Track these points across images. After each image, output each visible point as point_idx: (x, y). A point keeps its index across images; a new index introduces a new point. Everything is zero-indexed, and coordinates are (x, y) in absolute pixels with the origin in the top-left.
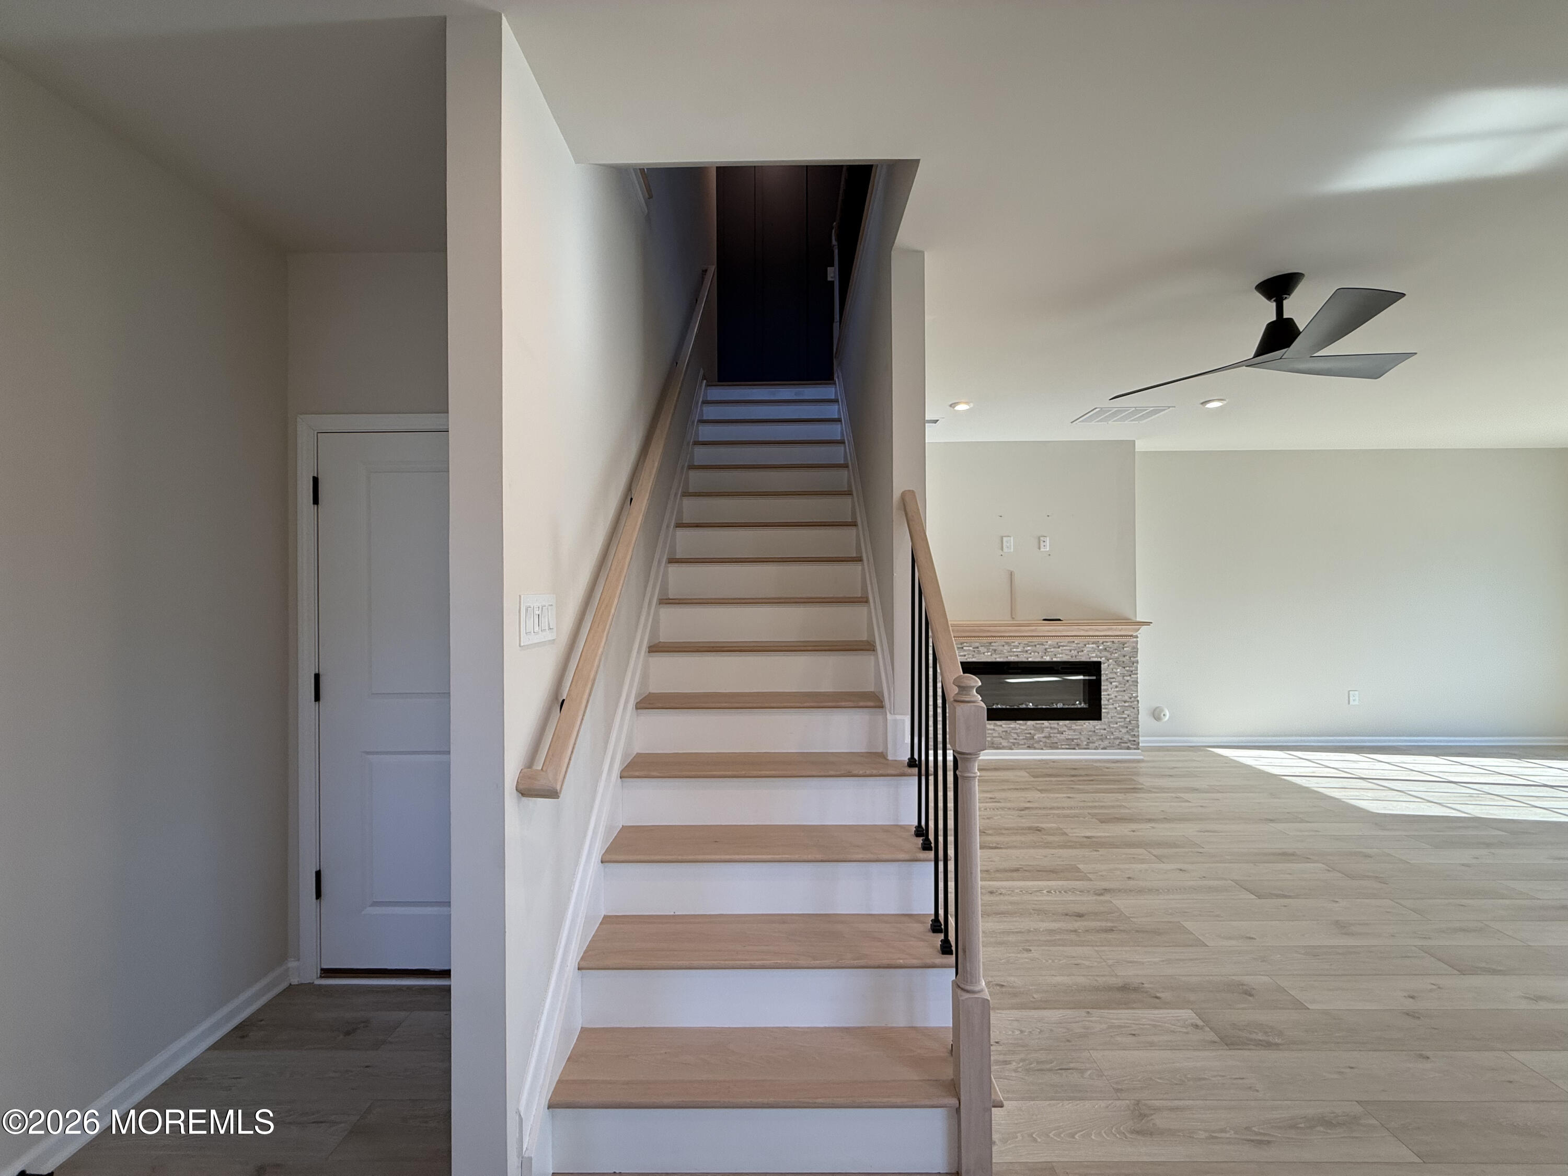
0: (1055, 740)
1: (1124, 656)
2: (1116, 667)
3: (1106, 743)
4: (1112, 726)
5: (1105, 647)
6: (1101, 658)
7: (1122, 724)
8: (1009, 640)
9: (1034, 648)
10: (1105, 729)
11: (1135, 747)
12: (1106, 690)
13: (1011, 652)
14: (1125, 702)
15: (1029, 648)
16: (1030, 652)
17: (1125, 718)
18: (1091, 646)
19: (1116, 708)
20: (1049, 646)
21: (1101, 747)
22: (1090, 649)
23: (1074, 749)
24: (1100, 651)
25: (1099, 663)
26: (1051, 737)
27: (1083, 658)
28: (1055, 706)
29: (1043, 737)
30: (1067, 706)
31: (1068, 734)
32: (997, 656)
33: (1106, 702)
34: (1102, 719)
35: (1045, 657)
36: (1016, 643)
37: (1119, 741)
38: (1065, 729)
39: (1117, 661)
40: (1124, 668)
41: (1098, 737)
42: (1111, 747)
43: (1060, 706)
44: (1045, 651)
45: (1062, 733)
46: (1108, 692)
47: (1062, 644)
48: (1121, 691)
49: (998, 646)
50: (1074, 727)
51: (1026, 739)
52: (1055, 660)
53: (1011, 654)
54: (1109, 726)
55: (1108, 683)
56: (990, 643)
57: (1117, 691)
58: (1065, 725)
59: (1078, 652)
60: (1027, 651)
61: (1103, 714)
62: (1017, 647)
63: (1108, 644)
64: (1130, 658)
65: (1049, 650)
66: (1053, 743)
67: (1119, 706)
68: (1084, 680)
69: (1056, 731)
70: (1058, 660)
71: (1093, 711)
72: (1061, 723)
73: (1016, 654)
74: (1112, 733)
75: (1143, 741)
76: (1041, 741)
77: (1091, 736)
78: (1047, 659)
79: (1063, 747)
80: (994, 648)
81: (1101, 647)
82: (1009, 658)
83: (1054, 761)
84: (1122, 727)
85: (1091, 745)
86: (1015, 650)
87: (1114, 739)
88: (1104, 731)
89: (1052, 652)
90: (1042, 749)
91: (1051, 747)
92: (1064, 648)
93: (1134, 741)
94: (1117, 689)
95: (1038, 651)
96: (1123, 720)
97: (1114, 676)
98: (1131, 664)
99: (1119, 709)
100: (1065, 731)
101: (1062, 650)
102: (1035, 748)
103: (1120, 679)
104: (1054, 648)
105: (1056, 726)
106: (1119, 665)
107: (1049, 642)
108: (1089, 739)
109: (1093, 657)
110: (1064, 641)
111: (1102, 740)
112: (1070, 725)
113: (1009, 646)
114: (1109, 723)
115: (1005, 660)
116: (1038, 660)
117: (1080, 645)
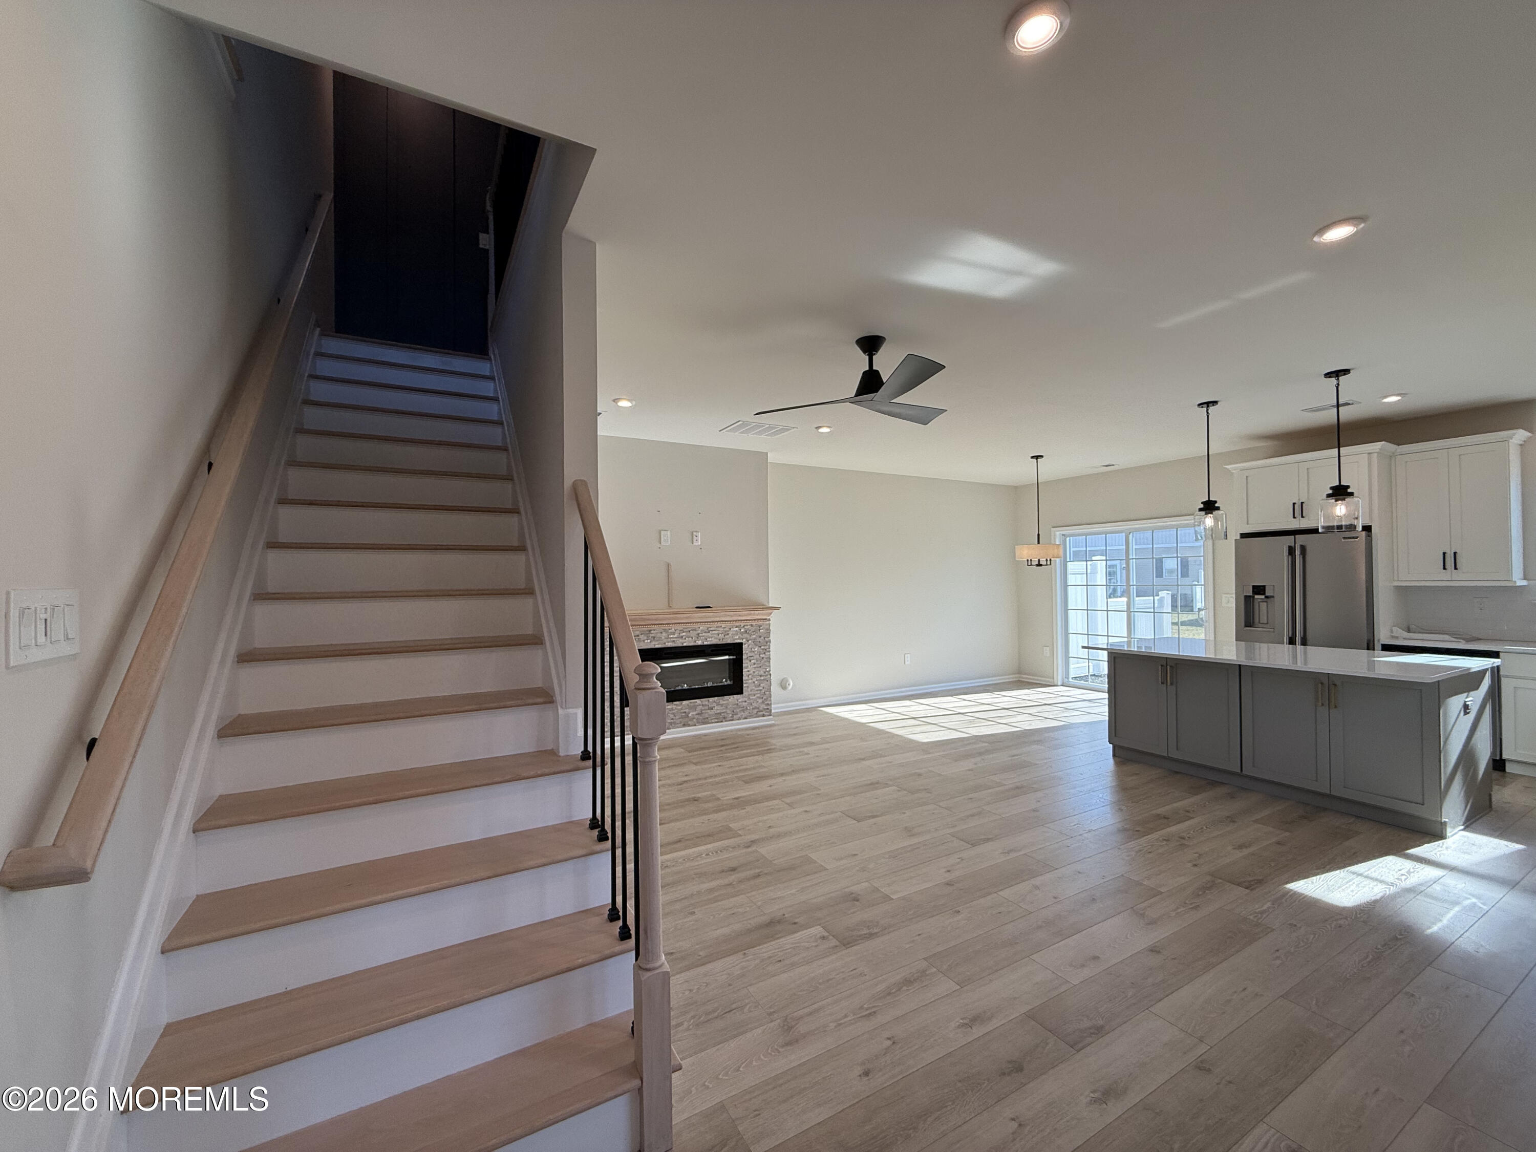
0: (706, 716)
1: (760, 637)
2: (755, 647)
3: (746, 713)
4: (751, 698)
5: (746, 630)
6: (742, 639)
7: (759, 695)
8: (667, 627)
9: (688, 634)
10: (746, 702)
11: (768, 714)
12: (747, 667)
13: (668, 638)
14: (761, 676)
15: (684, 634)
16: (684, 637)
17: (761, 690)
18: (734, 629)
19: (754, 682)
20: (701, 631)
21: (743, 716)
22: (734, 633)
23: (722, 722)
24: (742, 633)
25: (741, 644)
26: (702, 713)
27: (728, 639)
28: (706, 685)
29: (696, 714)
30: (716, 685)
31: (717, 709)
32: (657, 643)
33: (747, 678)
34: (744, 693)
35: (697, 641)
36: (673, 630)
37: (756, 710)
38: (714, 704)
39: (754, 642)
40: (760, 647)
41: (740, 709)
42: (751, 716)
43: (710, 684)
44: (697, 636)
45: (712, 709)
46: (748, 668)
47: (711, 629)
48: (758, 667)
49: (657, 633)
50: (722, 702)
51: (682, 717)
52: (706, 643)
53: (669, 640)
54: (749, 698)
55: (748, 661)
56: (650, 631)
57: (755, 668)
58: (714, 702)
59: (725, 636)
60: (682, 637)
61: (744, 688)
62: (674, 633)
63: (749, 627)
64: (764, 638)
65: (701, 635)
66: (704, 719)
67: (757, 680)
68: (729, 659)
69: (707, 708)
70: (709, 643)
71: (736, 688)
72: (711, 699)
73: (672, 640)
74: (751, 704)
75: (775, 709)
76: (694, 718)
77: (735, 708)
78: (699, 643)
79: (713, 721)
80: (653, 635)
81: (742, 630)
82: (667, 644)
83: (705, 735)
84: (759, 698)
85: (735, 717)
86: (672, 636)
87: (753, 709)
89: (703, 636)
90: (695, 725)
91: (702, 722)
92: (714, 632)
93: (768, 709)
94: (755, 666)
95: (691, 636)
96: (759, 692)
97: (753, 654)
98: (765, 644)
99: (756, 682)
100: (714, 707)
101: (711, 634)
102: (689, 726)
103: (758, 656)
104: (705, 632)
105: (707, 703)
106: (756, 645)
107: (701, 628)
108: (733, 711)
109: (737, 639)
110: (714, 626)
111: (743, 711)
112: (718, 701)
113: (666, 633)
114: (749, 695)
115: (663, 646)
116: (692, 644)
117: (726, 629)
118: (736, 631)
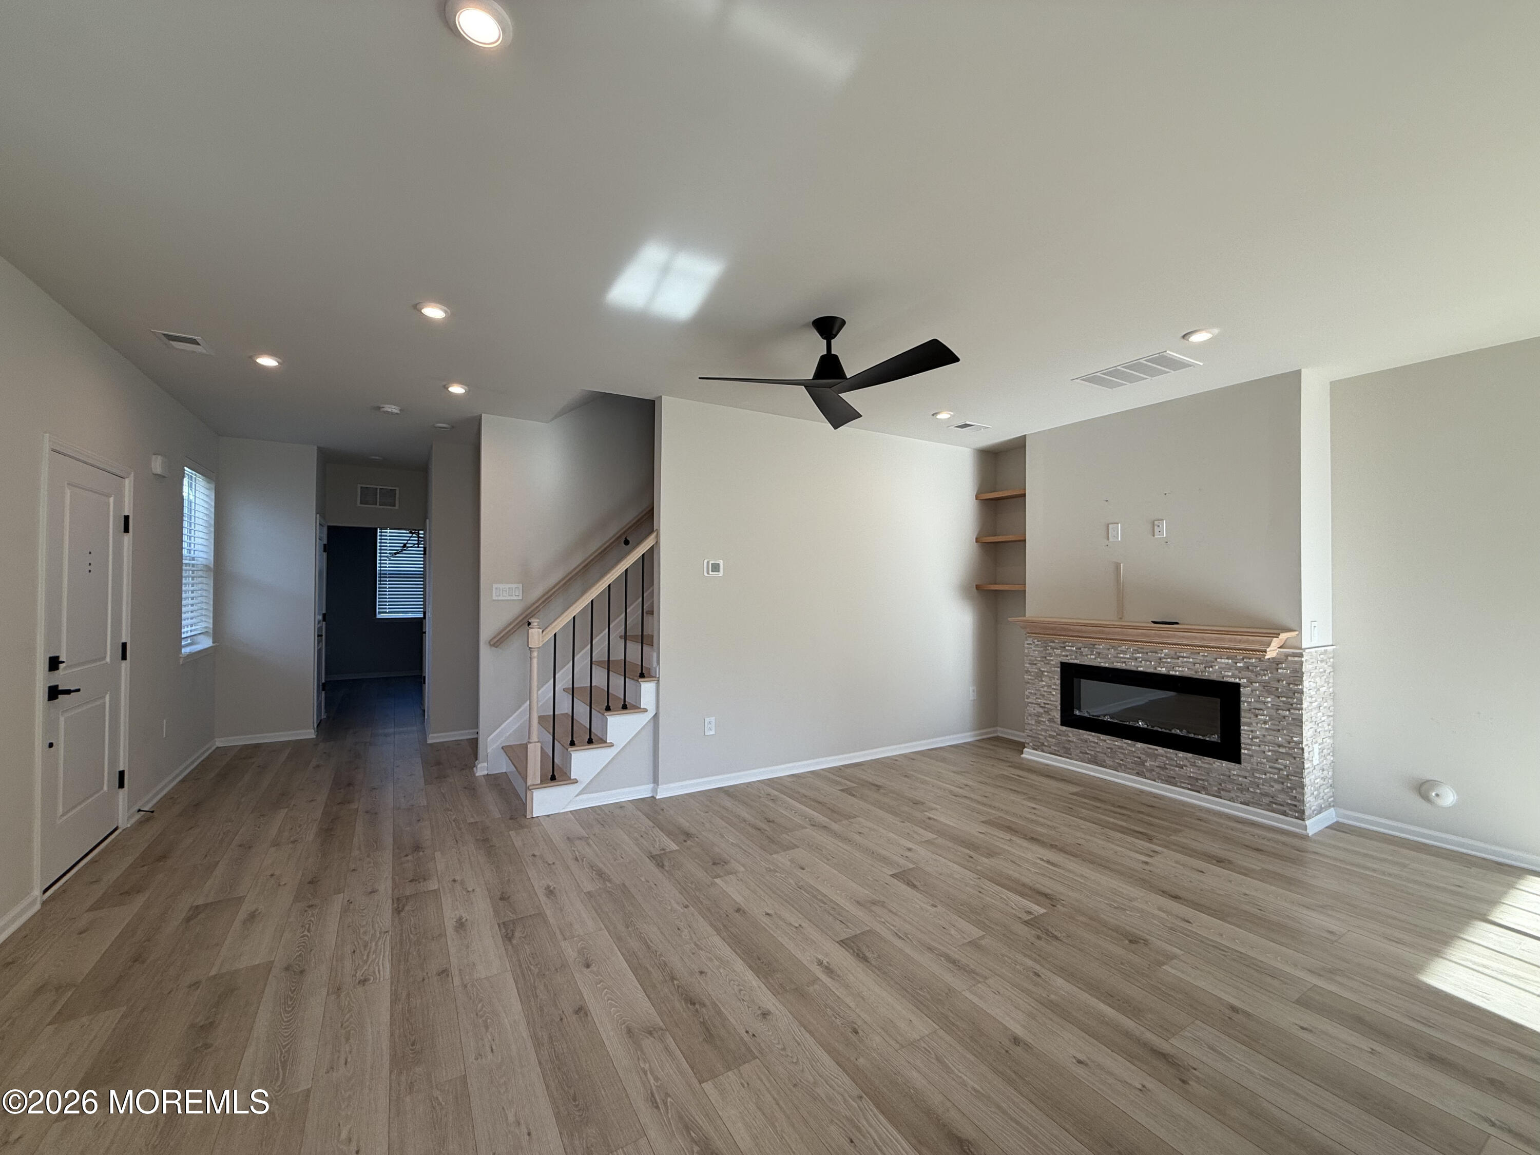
0: (1173, 774)
1: (1279, 681)
2: (1266, 694)
3: (1248, 796)
4: (1258, 775)
5: (1247, 664)
6: (1240, 679)
7: (1275, 777)
8: (1115, 643)
9: (1145, 656)
10: (1246, 778)
11: (1298, 815)
12: (1249, 724)
13: (1117, 657)
15: (1138, 655)
16: (1140, 659)
17: (1280, 769)
18: (1225, 661)
19: (1264, 752)
20: (1165, 655)
21: (1240, 800)
22: (1224, 666)
23: (1199, 792)
24: (1240, 669)
26: (1166, 768)
27: (1212, 674)
28: (1177, 733)
29: (1157, 766)
30: (1192, 735)
31: (1190, 771)
32: (1103, 660)
33: (1249, 741)
34: (1242, 763)
35: (1159, 669)
36: (1124, 648)
37: (1270, 799)
38: (1186, 762)
39: (1265, 685)
40: (1279, 697)
41: (1234, 786)
42: (1258, 805)
43: (1183, 732)
44: (1159, 661)
45: (1182, 768)
46: (1253, 728)
47: (1181, 655)
48: (1274, 730)
49: (1102, 648)
50: (1199, 763)
51: (1135, 763)
52: (1172, 673)
53: (1118, 659)
54: (1253, 774)
55: (1252, 715)
56: (1094, 645)
57: (1266, 729)
58: (1187, 759)
59: (1205, 667)
60: (1136, 659)
61: (1242, 756)
62: (1124, 652)
63: (1251, 661)
64: (1289, 684)
65: (1164, 660)
66: (1169, 777)
67: (1269, 751)
68: (1217, 705)
69: (1173, 763)
70: (1177, 674)
71: (1228, 750)
72: (1181, 754)
73: (1124, 660)
74: (1258, 786)
75: (1313, 811)
76: (1153, 771)
77: (1224, 781)
78: (1163, 670)
79: (1183, 785)
80: (1098, 651)
81: (1239, 665)
82: (1115, 664)
84: (1275, 781)
85: (1223, 793)
86: (1122, 655)
87: (1261, 794)
88: (1245, 780)
89: (1168, 663)
90: (1155, 781)
91: (1166, 781)
92: (1184, 659)
93: (1296, 807)
94: (1267, 726)
95: (1150, 659)
96: (1276, 771)
97: (1262, 706)
98: (1291, 694)
99: (1269, 754)
100: (1186, 766)
101: (1181, 662)
102: (1147, 778)
103: (1272, 712)
104: (1172, 658)
105: (1173, 756)
106: (1269, 693)
107: (1165, 651)
108: (1221, 785)
109: (1228, 676)
110: (1186, 651)
111: (1241, 791)
112: (1193, 760)
113: (1115, 650)
114: (1253, 770)
115: (1111, 666)
116: (1151, 670)
117: (1208, 659)
118: (1228, 663)
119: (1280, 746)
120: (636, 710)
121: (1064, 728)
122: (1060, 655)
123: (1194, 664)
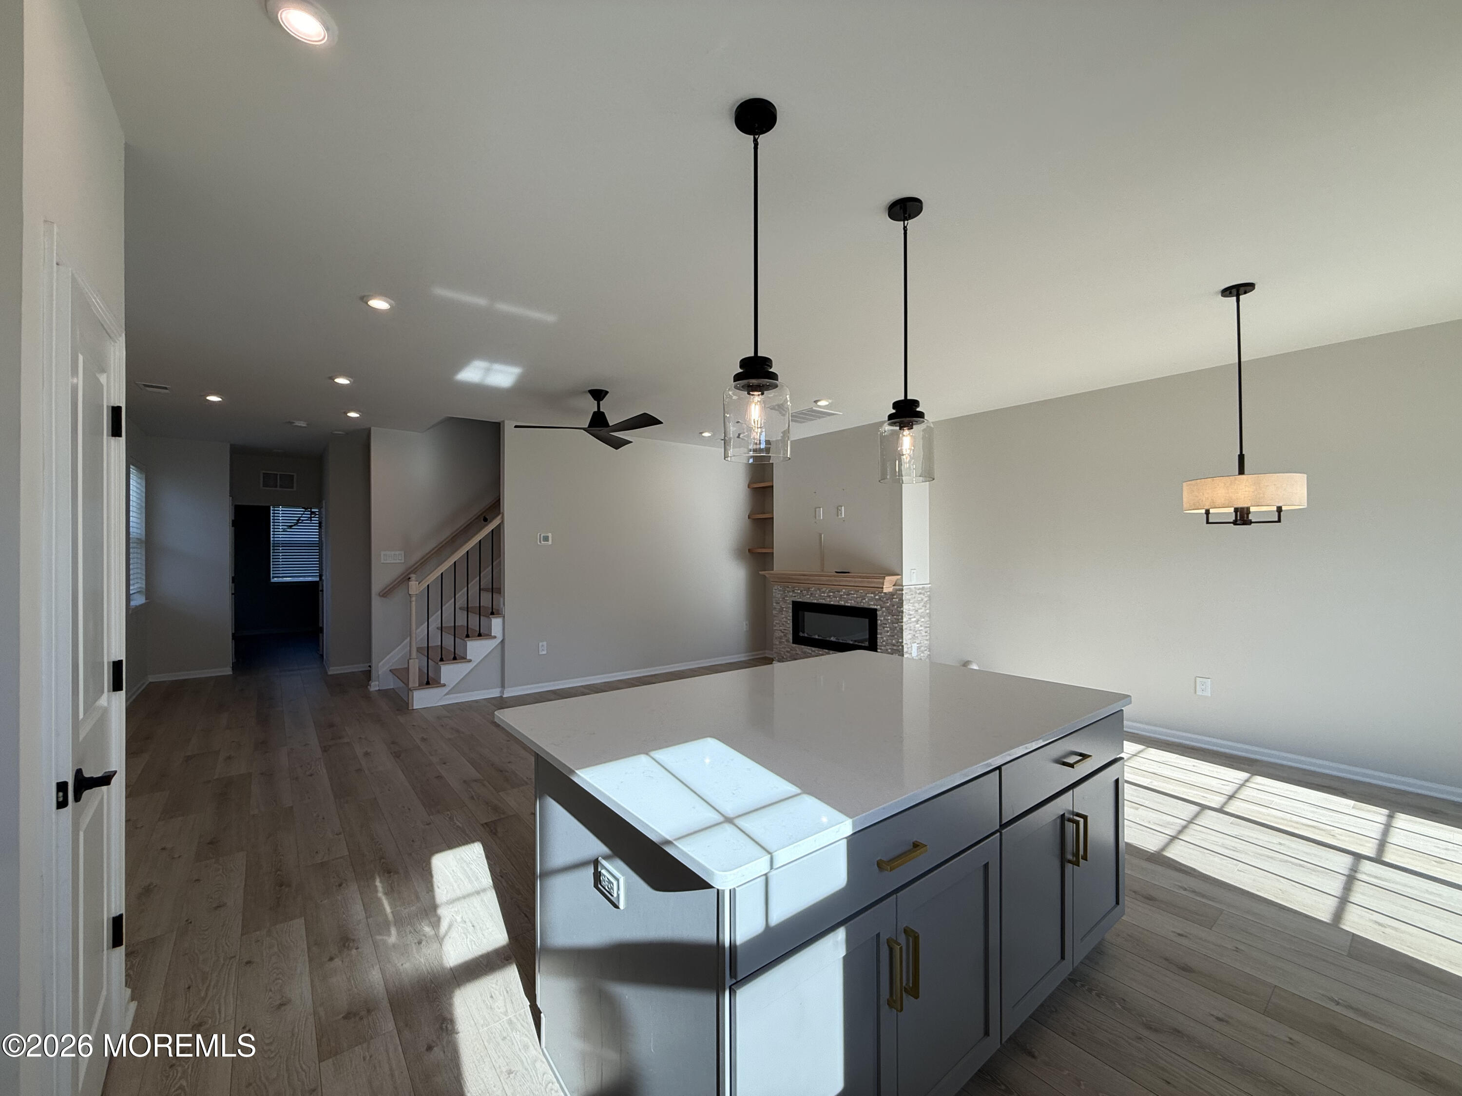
1: (893, 606)
2: (888, 615)
5: (880, 597)
6: (877, 606)
8: (819, 587)
9: (834, 594)
12: (881, 634)
16: (832, 597)
18: (870, 595)
19: (887, 650)
20: (842, 593)
24: (877, 600)
25: (876, 610)
27: (864, 604)
32: (813, 598)
35: (841, 602)
36: (824, 590)
39: (888, 608)
40: (893, 616)
44: (840, 597)
47: (851, 592)
48: (892, 636)
49: (813, 590)
52: (847, 604)
53: (821, 597)
55: (882, 628)
56: (809, 588)
57: (888, 636)
59: (862, 600)
60: (830, 596)
62: (824, 592)
63: (881, 594)
64: (897, 607)
65: (843, 596)
67: (890, 649)
70: (849, 605)
71: (872, 644)
73: (824, 598)
78: (843, 603)
80: (811, 592)
81: (876, 597)
82: (819, 600)
86: (823, 594)
89: (845, 598)
92: (852, 595)
95: (836, 596)
97: (886, 622)
98: (898, 614)
101: (851, 597)
103: (892, 625)
104: (846, 595)
106: (890, 613)
107: (842, 590)
109: (871, 605)
110: (853, 590)
113: (819, 591)
115: (818, 602)
116: (837, 603)
117: (863, 594)
118: (871, 597)
119: (894, 645)
120: (488, 637)
121: (794, 645)
122: (792, 596)
123: (857, 597)
